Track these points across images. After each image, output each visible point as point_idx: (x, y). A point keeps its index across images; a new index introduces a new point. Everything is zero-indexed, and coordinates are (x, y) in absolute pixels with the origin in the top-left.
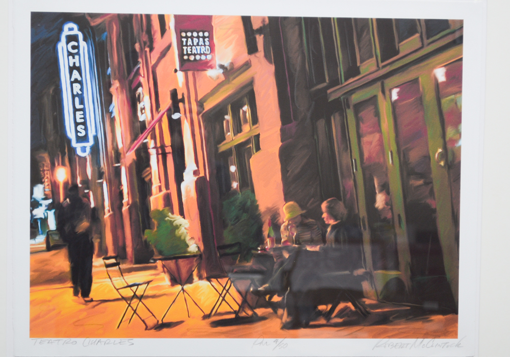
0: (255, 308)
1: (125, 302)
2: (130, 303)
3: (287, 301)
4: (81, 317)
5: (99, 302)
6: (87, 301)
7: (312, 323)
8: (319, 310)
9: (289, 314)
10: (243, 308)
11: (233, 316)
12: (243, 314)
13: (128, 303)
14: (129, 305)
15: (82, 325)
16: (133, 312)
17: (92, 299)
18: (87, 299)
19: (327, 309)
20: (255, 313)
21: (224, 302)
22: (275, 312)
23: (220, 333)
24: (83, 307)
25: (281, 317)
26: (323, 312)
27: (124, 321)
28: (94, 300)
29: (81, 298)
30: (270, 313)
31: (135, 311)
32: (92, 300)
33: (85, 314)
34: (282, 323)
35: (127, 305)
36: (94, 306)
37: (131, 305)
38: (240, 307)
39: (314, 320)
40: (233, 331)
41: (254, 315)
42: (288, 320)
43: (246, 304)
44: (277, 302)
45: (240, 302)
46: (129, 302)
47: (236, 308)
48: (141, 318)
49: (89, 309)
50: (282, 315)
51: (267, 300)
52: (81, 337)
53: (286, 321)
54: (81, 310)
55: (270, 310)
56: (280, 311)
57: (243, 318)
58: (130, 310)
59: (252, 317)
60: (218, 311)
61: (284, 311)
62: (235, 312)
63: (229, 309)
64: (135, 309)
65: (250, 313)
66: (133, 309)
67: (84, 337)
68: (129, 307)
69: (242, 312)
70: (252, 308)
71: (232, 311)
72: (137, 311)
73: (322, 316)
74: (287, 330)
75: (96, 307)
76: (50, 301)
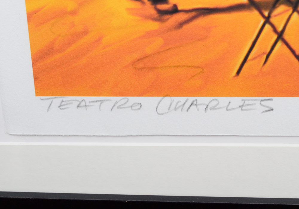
1: (256, 13)
2: (269, 16)
4: (149, 50)
5: (193, 14)
6: (162, 13)
13: (263, 16)
14: (267, 20)
15: (153, 68)
16: (275, 37)
17: (175, 6)
18: (163, 7)
24: (154, 26)
27: (254, 59)
28: (180, 8)
29: (148, 4)
31: (280, 36)
32: (175, 10)
33: (159, 42)
35: (262, 21)
36: (181, 25)
37: (272, 20)
46: (266, 14)
48: (293, 52)
49: (170, 30)
52: (152, 96)
54: (150, 35)
58: (268, 33)
64: (280, 29)
66: (275, 30)
67: (157, 95)
68: (267, 26)
72: (286, 36)
75: (185, 27)
76: (73, 13)
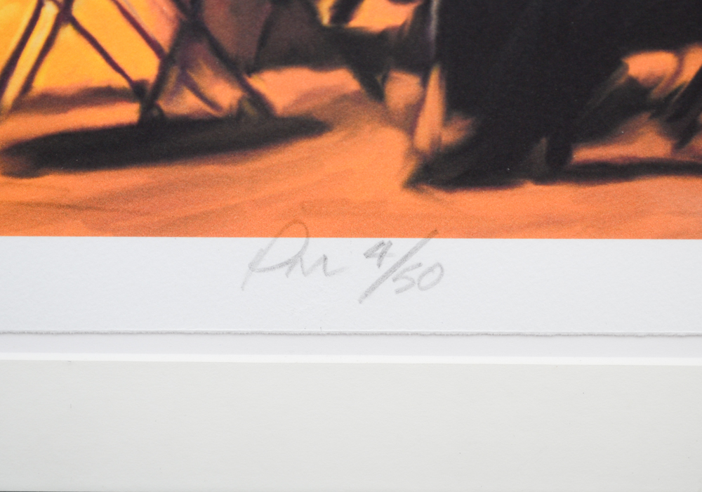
0: (256, 67)
3: (441, 27)
7: (585, 154)
8: (633, 81)
9: (455, 103)
10: (186, 66)
11: (127, 113)
12: (185, 104)
19: (678, 72)
20: (256, 99)
21: (67, 33)
22: (375, 89)
23: (60, 206)
25: (409, 121)
26: (655, 94)
30: (344, 97)
34: (413, 151)
38: (167, 60)
39: (601, 131)
40: (129, 195)
41: (248, 108)
42: (450, 136)
43: (201, 48)
44: (383, 36)
45: (163, 32)
47: (145, 66)
50: (416, 108)
51: (326, 18)
53: (436, 142)
55: (342, 80)
56: (402, 87)
57: (188, 124)
59: (238, 116)
60: (40, 84)
61: (424, 83)
62: (138, 91)
63: (102, 75)
65: (225, 94)
69: (176, 92)
70: (237, 69)
71: (119, 82)
73: (645, 116)
74: (441, 195)
